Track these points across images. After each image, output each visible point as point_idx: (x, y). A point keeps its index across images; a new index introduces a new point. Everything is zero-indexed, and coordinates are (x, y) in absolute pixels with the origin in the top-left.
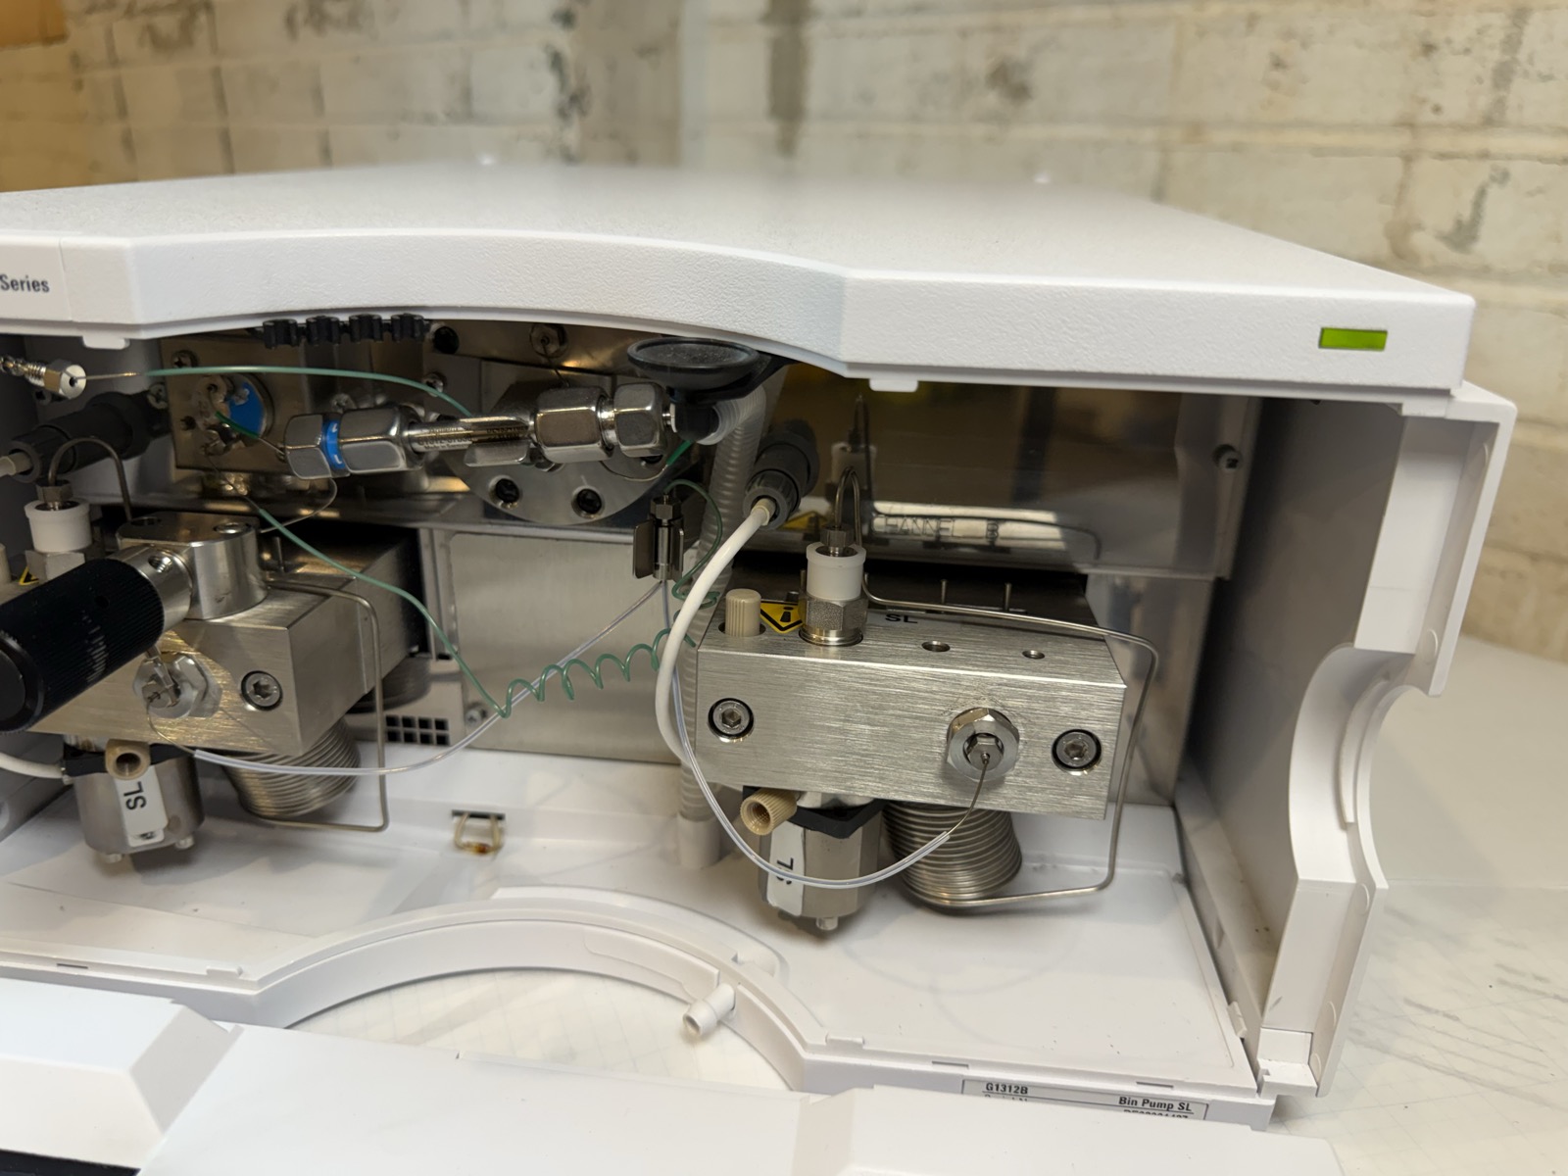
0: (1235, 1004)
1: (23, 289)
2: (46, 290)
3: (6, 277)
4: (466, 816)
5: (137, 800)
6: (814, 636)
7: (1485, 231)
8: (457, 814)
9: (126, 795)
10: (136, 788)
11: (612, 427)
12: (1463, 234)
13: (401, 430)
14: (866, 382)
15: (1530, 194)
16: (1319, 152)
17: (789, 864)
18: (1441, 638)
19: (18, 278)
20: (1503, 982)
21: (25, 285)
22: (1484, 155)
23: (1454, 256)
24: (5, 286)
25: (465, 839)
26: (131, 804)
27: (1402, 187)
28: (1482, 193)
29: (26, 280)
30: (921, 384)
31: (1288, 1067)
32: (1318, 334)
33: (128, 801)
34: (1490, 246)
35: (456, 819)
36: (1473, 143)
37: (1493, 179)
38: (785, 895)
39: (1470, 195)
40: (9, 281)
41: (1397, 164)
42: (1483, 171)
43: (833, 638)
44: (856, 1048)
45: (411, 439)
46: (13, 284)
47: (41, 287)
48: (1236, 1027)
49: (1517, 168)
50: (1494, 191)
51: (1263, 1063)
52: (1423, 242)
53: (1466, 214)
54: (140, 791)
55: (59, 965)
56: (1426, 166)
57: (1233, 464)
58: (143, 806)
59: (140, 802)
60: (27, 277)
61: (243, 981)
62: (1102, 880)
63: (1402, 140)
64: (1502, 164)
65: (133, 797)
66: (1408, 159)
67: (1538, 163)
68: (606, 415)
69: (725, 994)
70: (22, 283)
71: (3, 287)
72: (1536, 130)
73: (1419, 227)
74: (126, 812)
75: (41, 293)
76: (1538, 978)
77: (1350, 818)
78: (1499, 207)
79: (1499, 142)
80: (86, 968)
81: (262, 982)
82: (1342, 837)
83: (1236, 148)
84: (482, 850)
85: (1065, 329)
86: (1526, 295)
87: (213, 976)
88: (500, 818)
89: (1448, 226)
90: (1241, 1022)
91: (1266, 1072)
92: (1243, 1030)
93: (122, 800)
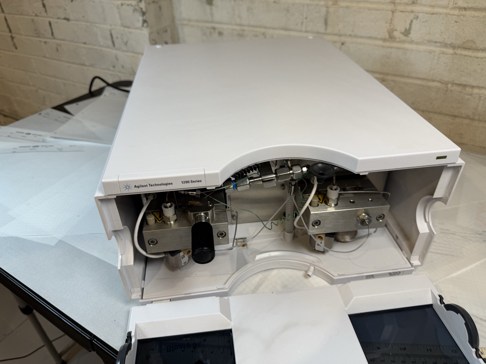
0: (403, 251)
1: (196, 182)
4: (238, 239)
5: (183, 257)
6: (329, 204)
7: (412, 32)
8: (236, 239)
12: (407, 32)
15: (423, 22)
16: (369, 9)
17: (321, 242)
18: (449, 197)
19: (195, 180)
20: (442, 232)
22: (412, 12)
23: (405, 38)
24: (192, 182)
25: (239, 244)
27: (392, 19)
28: (412, 22)
30: (369, 173)
31: (416, 261)
32: (436, 158)
34: (413, 35)
36: (409, 8)
37: (415, 18)
38: (319, 248)
39: (409, 22)
41: (390, 13)
42: (412, 16)
44: (344, 275)
45: (250, 182)
46: (194, 182)
47: (200, 181)
48: (405, 256)
49: (420, 15)
50: (414, 21)
51: (412, 262)
52: (397, 34)
53: (408, 27)
55: (185, 295)
56: (397, 14)
60: (197, 180)
61: (225, 289)
63: (391, 7)
64: (416, 14)
66: (393, 12)
67: (425, 14)
69: (312, 268)
72: (425, 5)
73: (396, 30)
74: (182, 260)
76: (448, 230)
77: (427, 221)
78: (416, 25)
79: (416, 8)
80: (190, 294)
81: (228, 288)
82: (425, 224)
83: (347, 7)
84: (244, 246)
86: (422, 48)
87: (218, 289)
88: (245, 238)
89: (403, 30)
90: (405, 254)
91: (413, 264)
92: (406, 256)
93: (181, 257)
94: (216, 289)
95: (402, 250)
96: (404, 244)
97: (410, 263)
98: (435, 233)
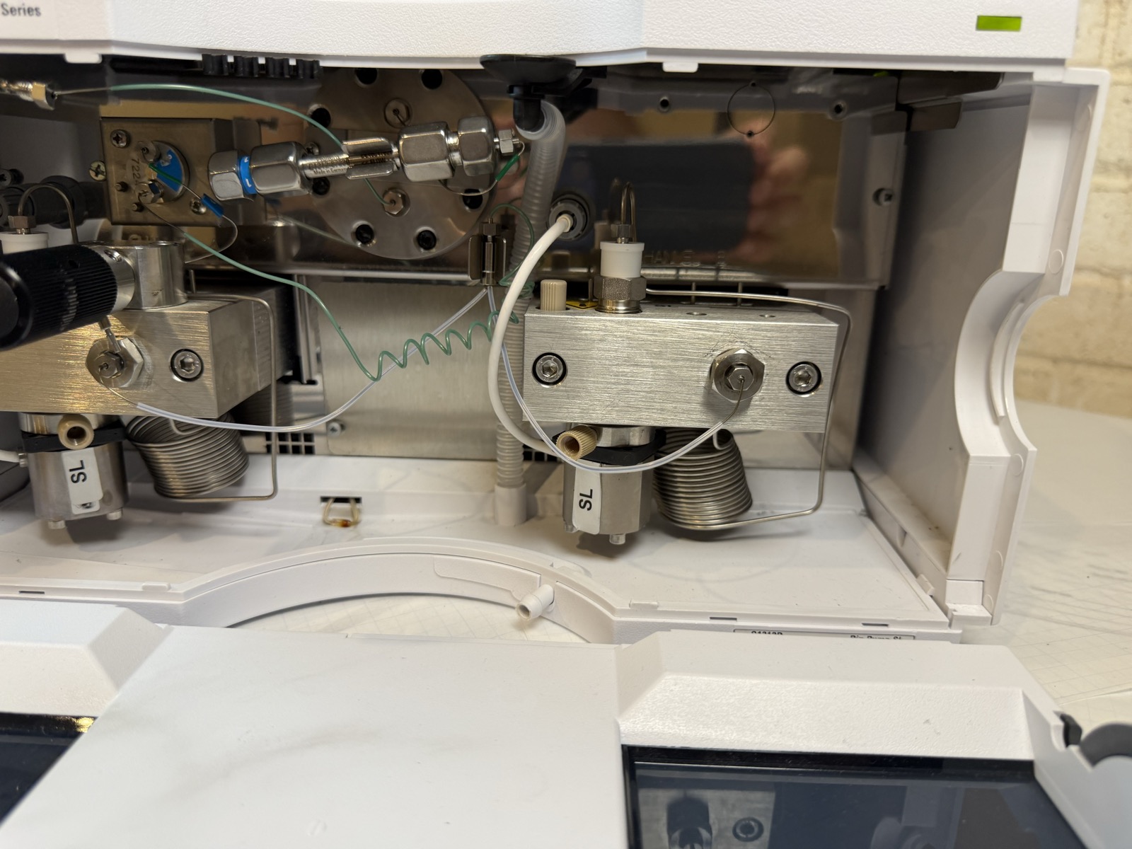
0: (922, 576)
1: (20, 14)
2: (38, 14)
3: (6, 5)
4: (331, 501)
5: (79, 475)
6: (608, 307)
8: (325, 499)
9: (71, 470)
10: (80, 466)
11: (456, 150)
13: (297, 159)
14: (660, 65)
17: (589, 494)
19: (16, 4)
20: (1096, 575)
21: (22, 11)
24: (5, 12)
25: (331, 518)
26: (75, 479)
29: (23, 7)
30: (701, 66)
31: (968, 607)
32: (975, 20)
33: (73, 476)
35: (324, 504)
38: (587, 521)
40: (8, 8)
43: (622, 308)
44: (652, 610)
45: (304, 167)
46: (12, 11)
47: (35, 12)
48: (926, 590)
51: (950, 606)
54: (82, 468)
55: (22, 592)
57: (889, 198)
58: (83, 480)
59: (82, 477)
60: (23, 4)
61: (175, 594)
62: (813, 505)
65: (76, 473)
68: (452, 141)
69: (546, 591)
70: (19, 9)
71: (3, 14)
74: (70, 483)
75: (34, 18)
77: (1001, 413)
80: (43, 593)
81: (187, 594)
82: (995, 431)
84: (345, 524)
85: (801, 20)
87: (147, 591)
88: (358, 500)
90: (929, 584)
91: (955, 611)
92: (932, 589)
93: (69, 474)
94: (140, 589)
95: (916, 574)
96: (924, 548)
97: (945, 611)
98: (1031, 448)
